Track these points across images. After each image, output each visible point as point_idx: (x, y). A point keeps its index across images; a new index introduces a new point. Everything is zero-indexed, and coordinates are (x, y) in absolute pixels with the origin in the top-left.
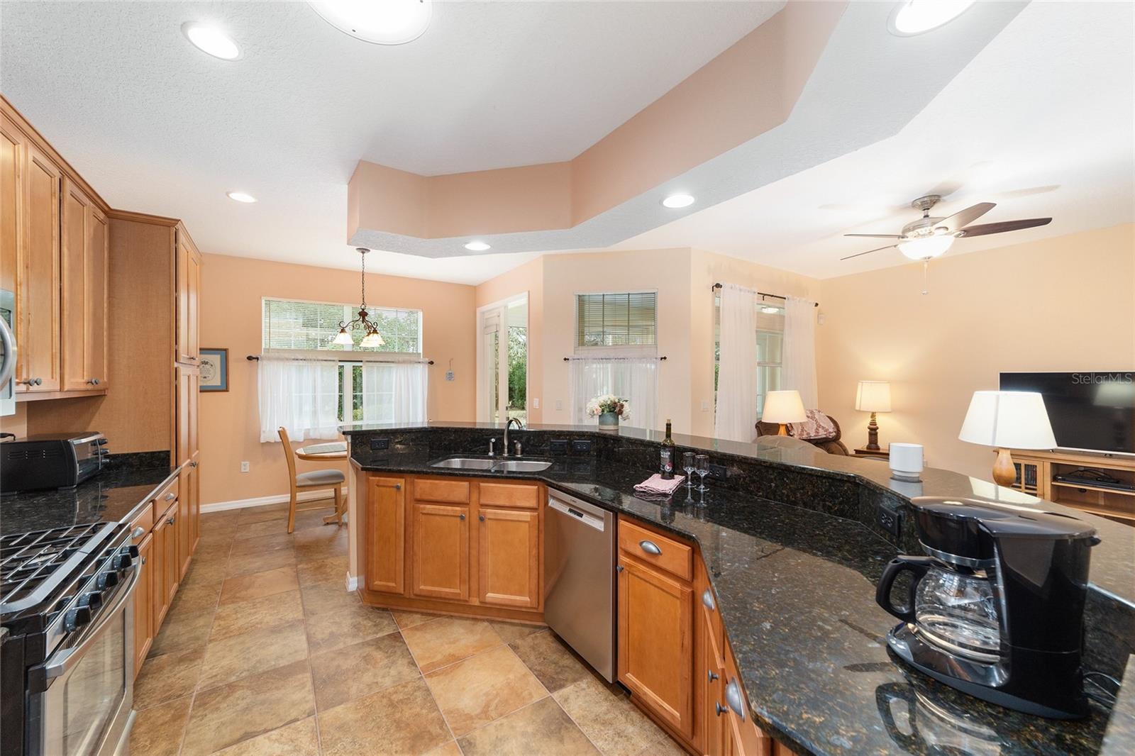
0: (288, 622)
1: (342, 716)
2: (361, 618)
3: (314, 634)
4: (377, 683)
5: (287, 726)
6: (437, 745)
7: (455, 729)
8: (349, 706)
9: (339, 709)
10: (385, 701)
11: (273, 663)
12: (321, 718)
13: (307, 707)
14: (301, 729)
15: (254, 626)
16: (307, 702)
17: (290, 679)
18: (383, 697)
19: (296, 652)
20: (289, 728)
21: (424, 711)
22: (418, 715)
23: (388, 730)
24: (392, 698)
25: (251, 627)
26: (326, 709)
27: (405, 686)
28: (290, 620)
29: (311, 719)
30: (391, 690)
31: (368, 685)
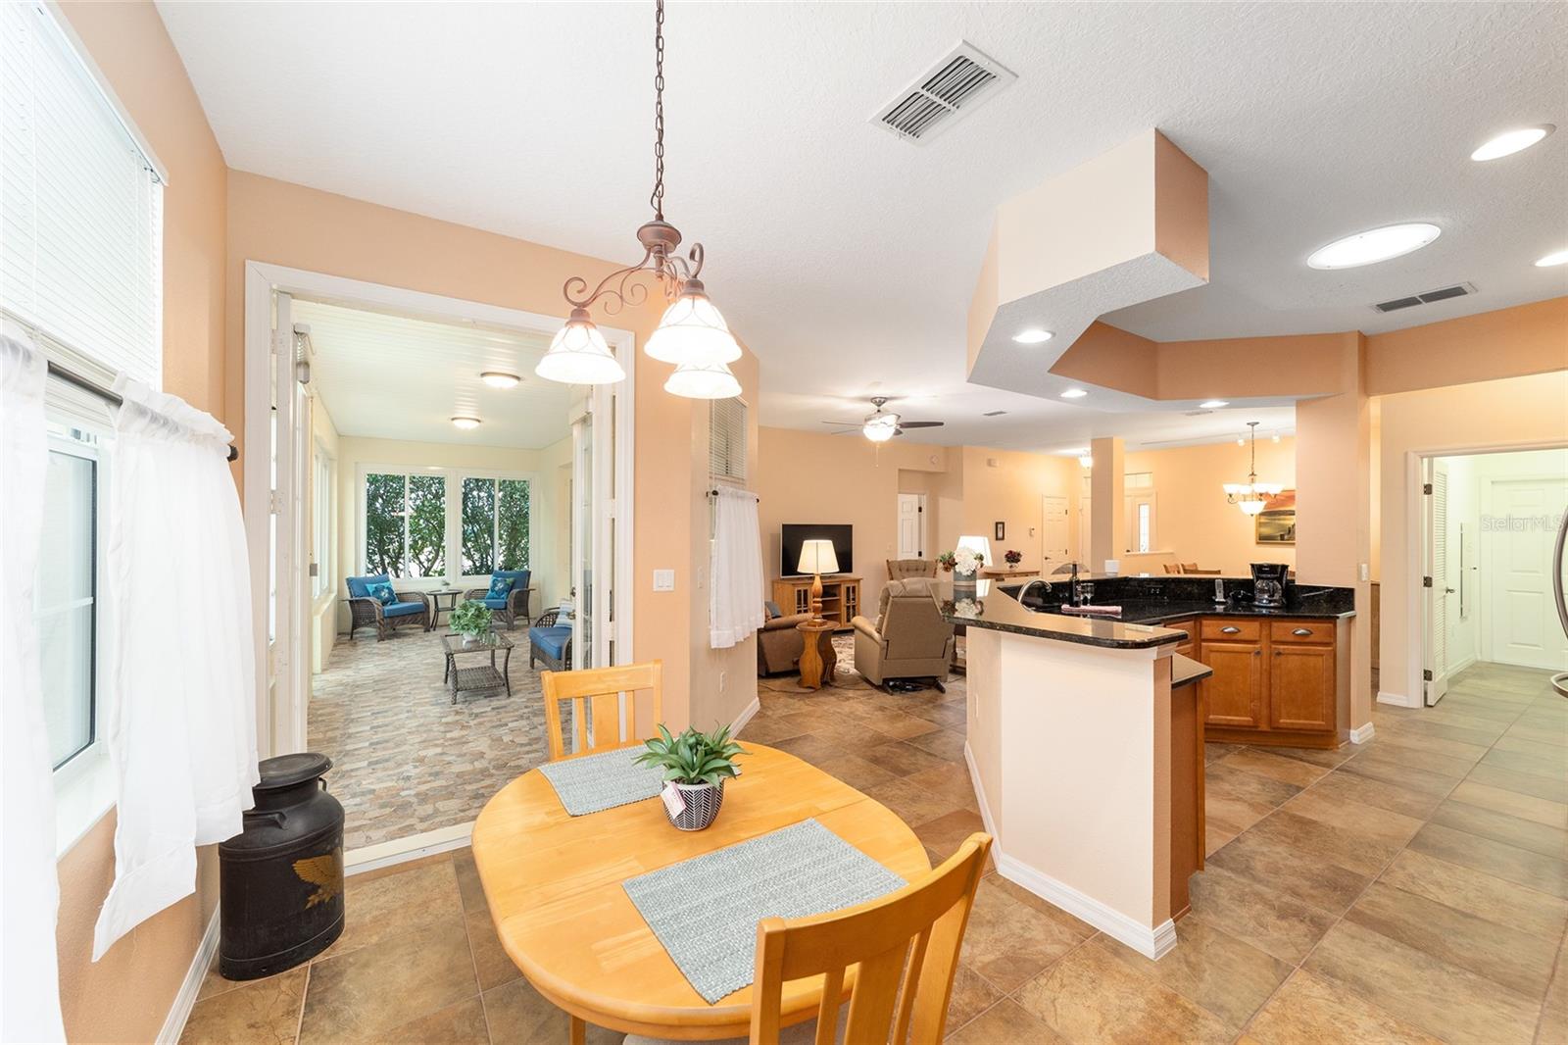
0: (1331, 986)
2: (1220, 901)
3: (1306, 936)
7: (1270, 809)
11: (1397, 949)
15: (1403, 1033)
17: (1383, 918)
19: (1353, 937)
25: (1409, 1035)
28: (1323, 985)
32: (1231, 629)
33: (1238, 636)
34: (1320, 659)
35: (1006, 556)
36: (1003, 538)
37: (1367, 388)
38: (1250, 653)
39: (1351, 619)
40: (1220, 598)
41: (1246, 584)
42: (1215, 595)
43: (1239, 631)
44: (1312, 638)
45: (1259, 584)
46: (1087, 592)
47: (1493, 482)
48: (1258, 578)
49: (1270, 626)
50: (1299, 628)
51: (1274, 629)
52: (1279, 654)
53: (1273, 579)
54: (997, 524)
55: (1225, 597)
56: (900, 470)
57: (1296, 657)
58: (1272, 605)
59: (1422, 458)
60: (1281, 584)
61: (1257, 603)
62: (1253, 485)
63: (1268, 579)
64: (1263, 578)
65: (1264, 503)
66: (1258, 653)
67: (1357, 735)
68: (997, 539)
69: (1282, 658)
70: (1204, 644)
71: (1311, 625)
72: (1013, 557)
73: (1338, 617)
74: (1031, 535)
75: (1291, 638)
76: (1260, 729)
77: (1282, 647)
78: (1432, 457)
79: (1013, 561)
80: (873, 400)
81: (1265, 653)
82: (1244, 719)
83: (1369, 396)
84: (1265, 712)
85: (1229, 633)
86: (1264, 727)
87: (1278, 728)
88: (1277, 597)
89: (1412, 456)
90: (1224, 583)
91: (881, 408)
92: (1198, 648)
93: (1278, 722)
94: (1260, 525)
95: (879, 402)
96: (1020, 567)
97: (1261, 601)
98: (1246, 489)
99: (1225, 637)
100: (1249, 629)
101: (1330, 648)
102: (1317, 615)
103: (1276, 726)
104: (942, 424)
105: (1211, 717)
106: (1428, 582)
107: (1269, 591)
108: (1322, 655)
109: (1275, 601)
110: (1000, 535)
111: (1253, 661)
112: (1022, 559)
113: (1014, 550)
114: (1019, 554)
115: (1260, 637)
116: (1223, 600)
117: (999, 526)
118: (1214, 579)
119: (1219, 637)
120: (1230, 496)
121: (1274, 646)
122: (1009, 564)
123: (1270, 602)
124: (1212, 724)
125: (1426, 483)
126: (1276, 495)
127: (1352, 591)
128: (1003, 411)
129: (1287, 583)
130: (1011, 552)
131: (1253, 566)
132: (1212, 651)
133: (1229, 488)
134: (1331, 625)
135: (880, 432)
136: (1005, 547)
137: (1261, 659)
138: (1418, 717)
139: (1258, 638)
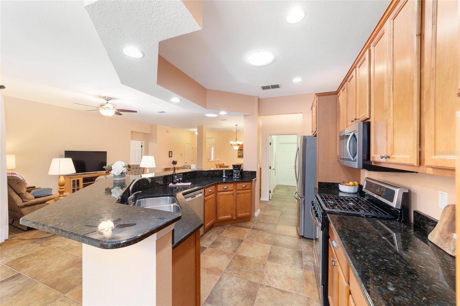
1: (254, 277)
4: (237, 281)
5: (270, 286)
6: (239, 255)
7: (233, 255)
8: (250, 279)
9: (253, 280)
10: (240, 273)
12: (259, 281)
13: (261, 289)
14: (266, 282)
16: (261, 291)
18: (239, 275)
20: (269, 285)
21: (234, 263)
22: (236, 263)
23: (246, 265)
24: (237, 272)
26: (256, 283)
27: (231, 273)
29: (262, 283)
30: (235, 275)
31: (240, 283)
32: (226, 187)
33: (228, 189)
34: (248, 194)
35: (172, 162)
36: (172, 157)
37: (259, 114)
38: (231, 194)
39: (256, 180)
40: (224, 176)
41: (231, 171)
42: (223, 175)
43: (228, 187)
44: (246, 188)
45: (234, 171)
46: (180, 178)
47: (280, 143)
48: (234, 169)
49: (236, 185)
50: (243, 185)
51: (237, 186)
52: (238, 194)
53: (238, 169)
54: (169, 152)
55: (226, 176)
56: (131, 131)
57: (242, 194)
58: (237, 177)
59: (269, 135)
60: (240, 171)
61: (233, 177)
62: (236, 142)
63: (236, 169)
64: (235, 169)
65: (239, 147)
66: (233, 194)
67: (257, 214)
68: (169, 157)
69: (239, 195)
70: (218, 193)
71: (246, 184)
72: (174, 163)
73: (252, 181)
74: (181, 156)
75: (241, 188)
76: (233, 219)
77: (239, 191)
78: (271, 135)
79: (174, 164)
80: (104, 98)
81: (235, 193)
82: (229, 216)
83: (260, 116)
84: (235, 213)
85: (225, 188)
86: (234, 218)
87: (238, 217)
88: (239, 175)
89: (268, 135)
90: (225, 171)
91: (109, 102)
92: (216, 195)
93: (238, 216)
94: (238, 153)
95: (108, 99)
96: (176, 166)
97: (234, 177)
98: (235, 143)
99: (224, 190)
100: (231, 186)
101: (251, 190)
102: (248, 180)
103: (237, 217)
104: (136, 112)
105: (220, 217)
106: (270, 168)
107: (236, 173)
108: (249, 193)
109: (238, 176)
110: (171, 155)
111: (231, 197)
112: (177, 163)
113: (175, 160)
114: (176, 162)
115: (234, 189)
116: (225, 177)
117: (170, 152)
118: (223, 170)
119: (222, 190)
120: (231, 144)
121: (237, 191)
122: (173, 165)
123: (237, 176)
124: (220, 220)
125: (270, 142)
126: (241, 145)
127: (256, 172)
128: (165, 111)
129: (241, 170)
130: (174, 161)
131: (233, 165)
132: (220, 195)
133: (231, 142)
134: (251, 183)
135: (109, 112)
136: (172, 159)
137: (234, 196)
138: (269, 204)
139: (233, 189)
